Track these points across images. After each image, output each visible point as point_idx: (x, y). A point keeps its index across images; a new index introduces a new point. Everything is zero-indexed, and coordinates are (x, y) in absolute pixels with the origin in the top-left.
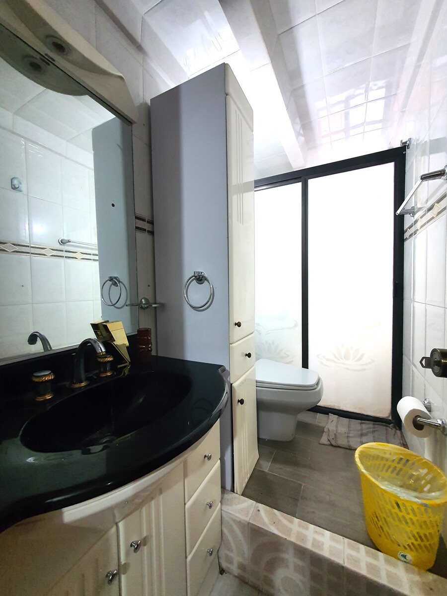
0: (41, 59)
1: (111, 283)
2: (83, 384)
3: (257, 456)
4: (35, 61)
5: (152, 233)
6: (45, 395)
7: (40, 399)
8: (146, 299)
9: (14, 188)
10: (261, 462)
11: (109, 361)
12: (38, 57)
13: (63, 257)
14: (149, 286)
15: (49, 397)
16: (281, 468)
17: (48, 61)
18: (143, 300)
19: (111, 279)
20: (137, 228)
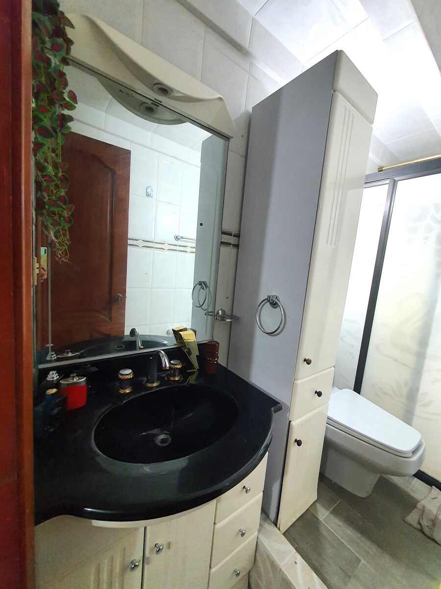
0: (152, 103)
1: (200, 286)
2: (155, 385)
3: (315, 497)
4: (147, 105)
5: (237, 246)
6: (125, 388)
7: (122, 391)
8: (223, 311)
9: (148, 195)
10: (318, 505)
11: (177, 369)
12: (150, 102)
13: (177, 250)
14: (228, 298)
15: (128, 391)
16: (340, 526)
17: (157, 103)
18: (220, 311)
19: (200, 283)
20: (222, 243)
